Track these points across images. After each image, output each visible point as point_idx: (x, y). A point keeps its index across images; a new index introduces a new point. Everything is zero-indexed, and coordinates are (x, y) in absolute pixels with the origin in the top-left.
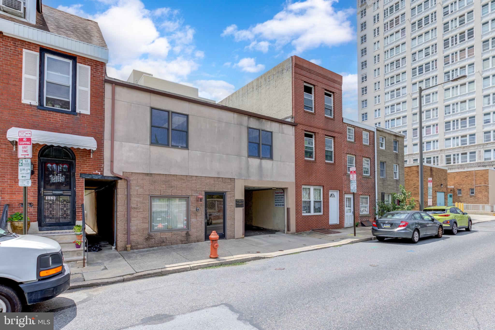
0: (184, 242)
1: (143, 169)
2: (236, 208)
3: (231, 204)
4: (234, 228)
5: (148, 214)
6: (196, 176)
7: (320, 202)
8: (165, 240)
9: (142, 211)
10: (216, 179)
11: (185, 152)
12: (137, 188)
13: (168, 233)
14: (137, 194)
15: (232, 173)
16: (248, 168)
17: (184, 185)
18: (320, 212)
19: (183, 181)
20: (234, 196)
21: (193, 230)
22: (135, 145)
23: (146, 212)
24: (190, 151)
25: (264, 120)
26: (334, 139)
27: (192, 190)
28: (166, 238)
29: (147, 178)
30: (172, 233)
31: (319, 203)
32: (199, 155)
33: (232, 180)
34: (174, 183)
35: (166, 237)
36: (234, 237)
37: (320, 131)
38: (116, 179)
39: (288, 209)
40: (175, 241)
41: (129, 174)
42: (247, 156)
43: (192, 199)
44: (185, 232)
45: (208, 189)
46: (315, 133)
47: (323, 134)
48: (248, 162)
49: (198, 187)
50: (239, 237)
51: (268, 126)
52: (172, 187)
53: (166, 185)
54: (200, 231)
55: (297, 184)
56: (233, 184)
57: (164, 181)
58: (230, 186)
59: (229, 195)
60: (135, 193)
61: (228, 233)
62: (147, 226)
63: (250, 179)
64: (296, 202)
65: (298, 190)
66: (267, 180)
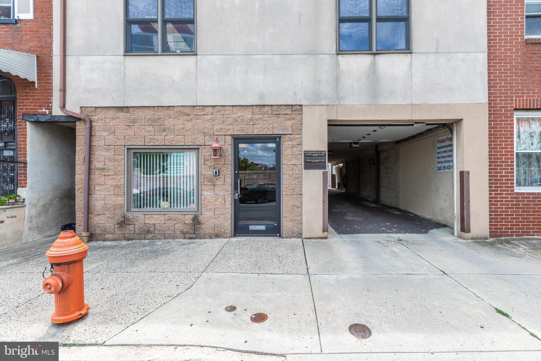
0: (188, 236)
1: (113, 99)
2: (305, 172)
3: (293, 162)
4: (301, 214)
5: (123, 180)
6: (213, 106)
8: (152, 229)
9: (112, 173)
10: (256, 110)
11: (191, 60)
12: (105, 134)
13: (159, 216)
14: (105, 145)
15: (295, 94)
16: (337, 80)
17: (189, 125)
19: (185, 117)
20: (300, 144)
21: (207, 213)
22: (100, 59)
23: (118, 177)
24: (198, 57)
27: (205, 134)
28: (154, 225)
29: (121, 115)
30: (166, 216)
32: (218, 63)
33: (296, 109)
34: (169, 123)
35: (155, 222)
36: (301, 234)
38: (70, 119)
39: (463, 176)
40: (170, 232)
41: (90, 109)
42: (334, 52)
43: (205, 152)
44: (191, 217)
45: (237, 131)
48: (337, 64)
49: (216, 127)
50: (313, 236)
52: (164, 130)
53: (154, 127)
54: (222, 217)
55: (493, 107)
56: (298, 117)
57: (150, 119)
58: (290, 123)
59: (290, 143)
60: (102, 143)
61: (286, 224)
62: (121, 200)
63: (342, 103)
64: (489, 155)
65: (499, 124)
66: (393, 102)
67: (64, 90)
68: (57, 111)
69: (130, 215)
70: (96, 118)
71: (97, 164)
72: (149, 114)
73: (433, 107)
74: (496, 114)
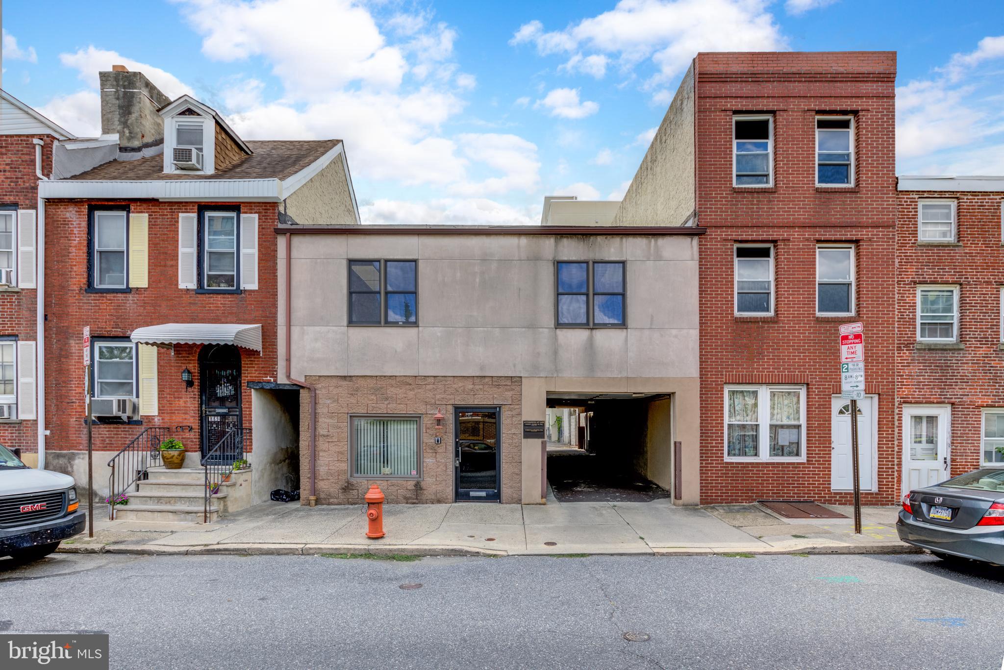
0: (410, 501)
1: (337, 369)
2: (524, 441)
3: (513, 431)
4: (521, 481)
5: (346, 446)
6: (435, 377)
7: (798, 427)
9: (336, 440)
10: (477, 381)
11: (412, 332)
12: (329, 402)
13: (382, 482)
14: (328, 413)
15: (514, 366)
16: (556, 353)
17: (411, 394)
18: (798, 454)
19: (407, 387)
20: (520, 414)
21: (429, 480)
22: (324, 329)
23: (343, 443)
24: (420, 328)
25: (599, 238)
26: (858, 248)
27: (426, 403)
29: (344, 383)
30: (389, 482)
31: (795, 431)
32: (439, 334)
33: (516, 381)
34: (391, 391)
36: (521, 500)
37: (796, 234)
38: (295, 388)
39: (678, 445)
40: (393, 497)
41: (314, 378)
42: (553, 326)
43: (426, 421)
44: (414, 483)
45: (460, 401)
46: (774, 242)
47: (808, 240)
48: (556, 338)
49: (438, 397)
50: (532, 502)
51: (612, 250)
52: (387, 399)
53: (376, 395)
54: (444, 483)
55: (705, 381)
56: (518, 388)
57: (372, 388)
58: (509, 394)
59: (509, 412)
60: (325, 410)
61: (506, 490)
62: (344, 466)
63: (560, 375)
64: (701, 427)
65: (710, 397)
66: (609, 375)
67: (288, 360)
68: (282, 379)
69: (353, 481)
70: (320, 386)
71: (321, 431)
72: (371, 383)
73: (647, 380)
74: (707, 388)
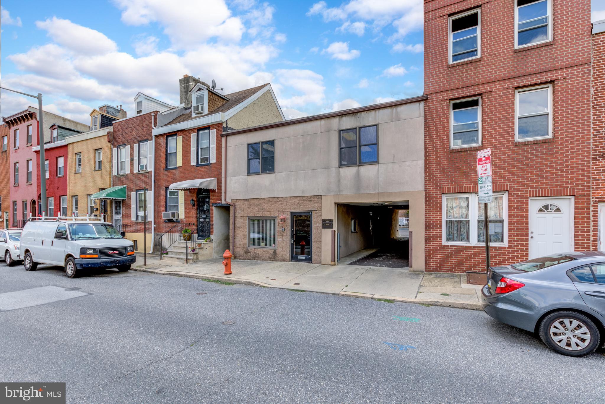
0: (271, 259)
1: (243, 196)
2: (323, 230)
3: (318, 225)
4: (321, 251)
6: (282, 197)
7: (501, 222)
8: (257, 255)
9: (243, 229)
10: (301, 198)
11: (272, 176)
12: (240, 211)
15: (318, 190)
16: (339, 181)
17: (272, 206)
18: (502, 241)
19: (270, 203)
20: (321, 216)
21: (279, 249)
22: (238, 177)
23: (245, 231)
24: (276, 174)
25: (363, 113)
26: (554, 86)
27: (279, 211)
29: (246, 202)
32: (284, 176)
33: (319, 197)
34: (265, 205)
36: (321, 262)
37: (497, 86)
39: (410, 234)
40: (264, 257)
41: (235, 201)
42: (337, 167)
43: (278, 220)
44: (273, 250)
45: (293, 209)
46: (480, 94)
47: (507, 88)
48: (339, 173)
49: (284, 207)
50: (327, 264)
51: (370, 119)
52: (262, 209)
53: (258, 208)
54: (286, 251)
55: (428, 193)
56: (320, 202)
57: (257, 204)
58: (316, 205)
59: (316, 215)
60: (239, 215)
61: (314, 257)
62: (246, 241)
63: (341, 193)
64: (426, 222)
65: (432, 203)
66: (368, 192)
67: (226, 193)
68: (223, 202)
69: (249, 248)
70: (237, 204)
71: (237, 225)
72: (256, 202)
73: (390, 194)
74: (430, 197)
